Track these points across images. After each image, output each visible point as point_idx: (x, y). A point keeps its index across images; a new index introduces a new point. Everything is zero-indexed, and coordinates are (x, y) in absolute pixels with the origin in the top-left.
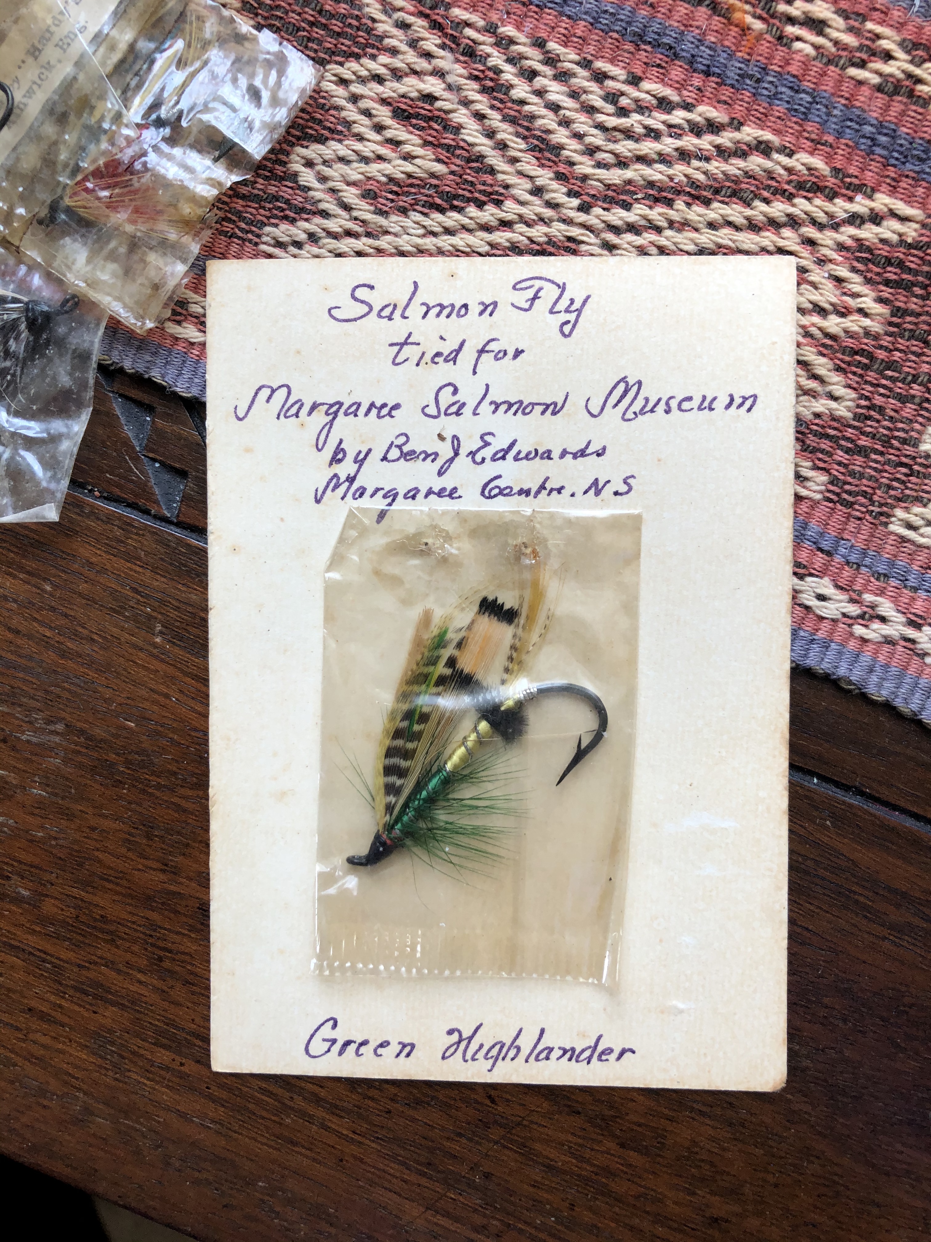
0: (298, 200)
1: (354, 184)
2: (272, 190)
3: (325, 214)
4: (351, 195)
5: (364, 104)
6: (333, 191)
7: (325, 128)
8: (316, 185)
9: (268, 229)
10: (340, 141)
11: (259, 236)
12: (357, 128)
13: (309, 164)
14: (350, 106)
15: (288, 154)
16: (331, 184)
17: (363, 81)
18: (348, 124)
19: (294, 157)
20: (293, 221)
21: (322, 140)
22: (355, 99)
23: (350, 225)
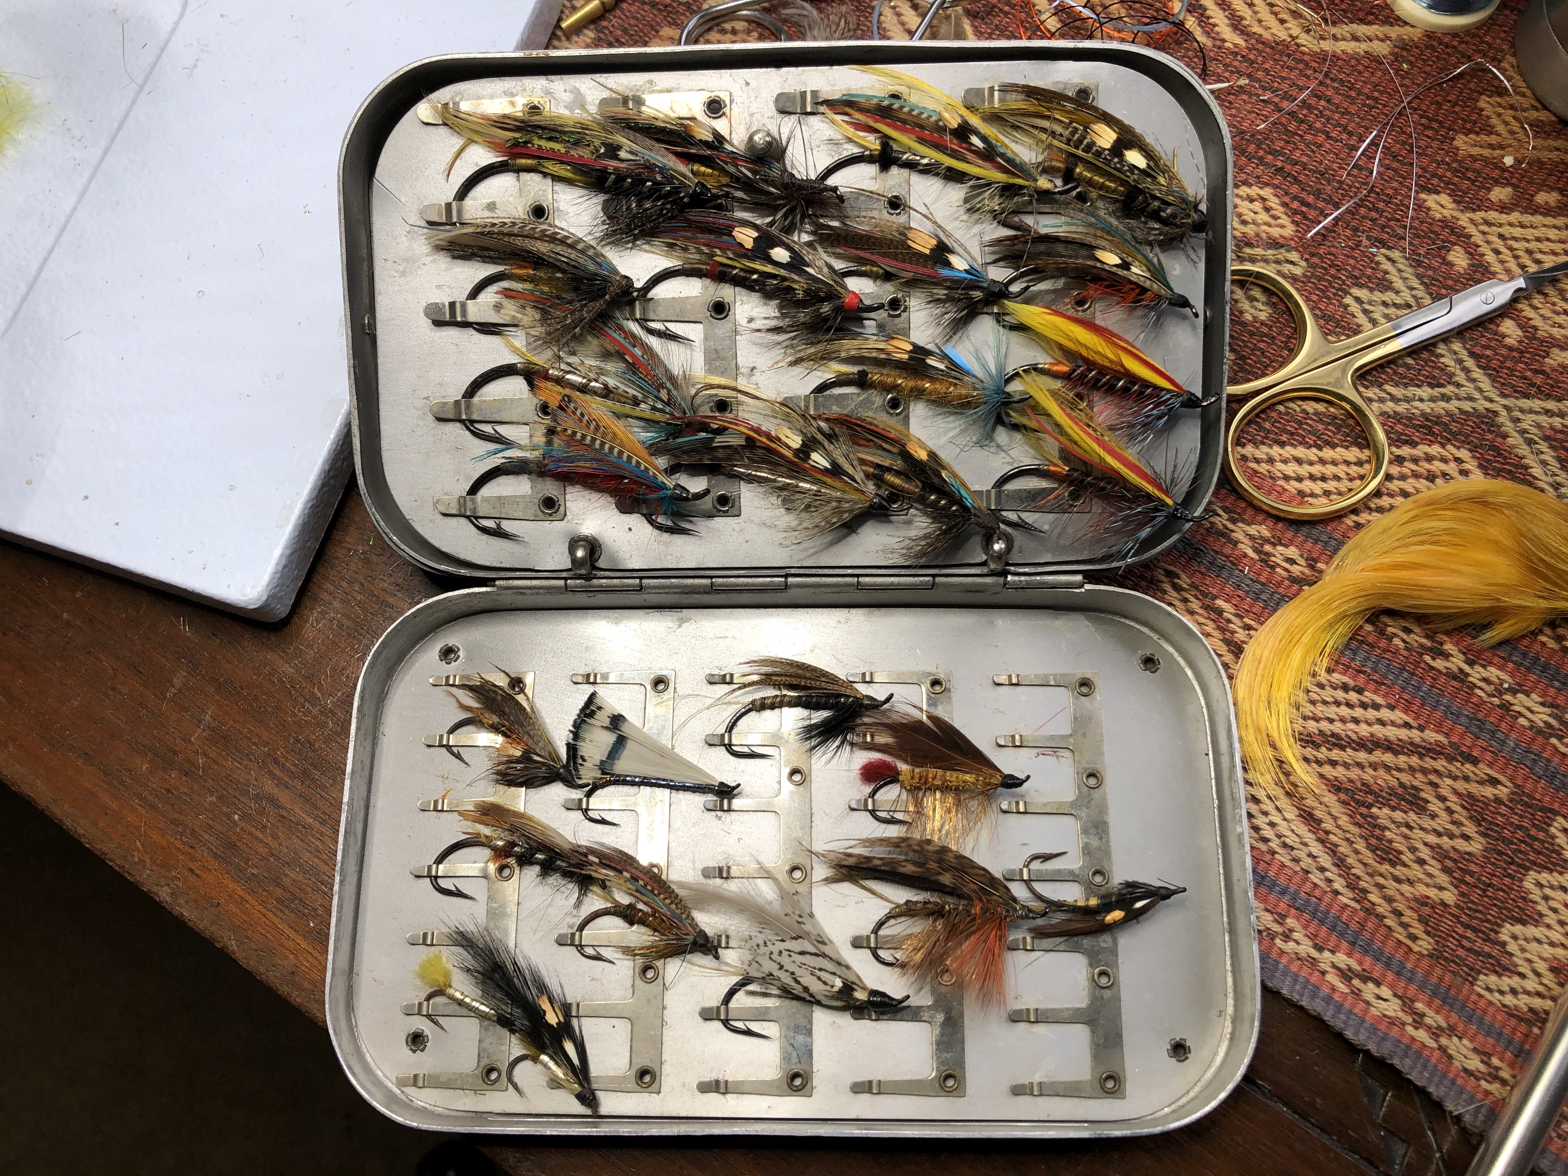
0: (1505, 961)
1: (1545, 960)
2: (1487, 949)
3: (1522, 976)
4: (1542, 967)
5: (1552, 903)
6: (1529, 961)
7: (1526, 915)
8: (1518, 953)
9: (1482, 977)
10: (1536, 926)
11: (1476, 979)
12: (1547, 920)
13: (1515, 937)
14: (1543, 902)
15: (1501, 926)
16: (1528, 955)
17: (1552, 887)
18: (1541, 915)
19: (1504, 930)
20: (1500, 975)
21: (1524, 923)
22: (1546, 898)
23: (1541, 989)
